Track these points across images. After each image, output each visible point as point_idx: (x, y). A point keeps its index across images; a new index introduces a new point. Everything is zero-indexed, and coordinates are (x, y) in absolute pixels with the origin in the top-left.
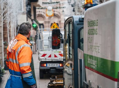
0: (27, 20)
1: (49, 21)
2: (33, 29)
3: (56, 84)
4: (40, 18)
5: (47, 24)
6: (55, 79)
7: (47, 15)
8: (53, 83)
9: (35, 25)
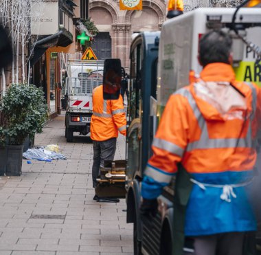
0: (61, 22)
1: (126, 26)
2: (78, 50)
3: (112, 178)
4: (99, 14)
5: (121, 36)
6: (110, 168)
7: (122, 7)
8: (107, 176)
9: (86, 35)
